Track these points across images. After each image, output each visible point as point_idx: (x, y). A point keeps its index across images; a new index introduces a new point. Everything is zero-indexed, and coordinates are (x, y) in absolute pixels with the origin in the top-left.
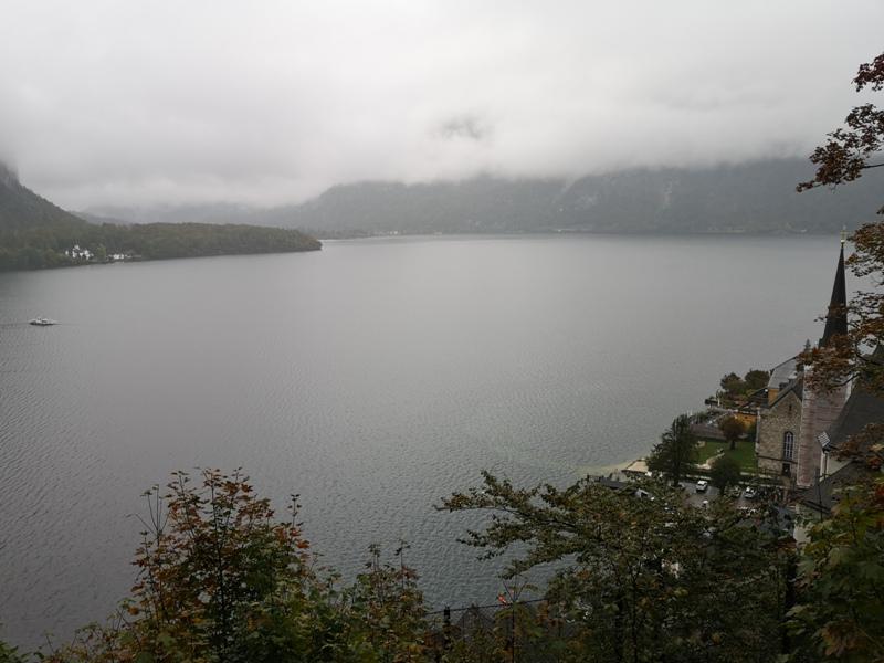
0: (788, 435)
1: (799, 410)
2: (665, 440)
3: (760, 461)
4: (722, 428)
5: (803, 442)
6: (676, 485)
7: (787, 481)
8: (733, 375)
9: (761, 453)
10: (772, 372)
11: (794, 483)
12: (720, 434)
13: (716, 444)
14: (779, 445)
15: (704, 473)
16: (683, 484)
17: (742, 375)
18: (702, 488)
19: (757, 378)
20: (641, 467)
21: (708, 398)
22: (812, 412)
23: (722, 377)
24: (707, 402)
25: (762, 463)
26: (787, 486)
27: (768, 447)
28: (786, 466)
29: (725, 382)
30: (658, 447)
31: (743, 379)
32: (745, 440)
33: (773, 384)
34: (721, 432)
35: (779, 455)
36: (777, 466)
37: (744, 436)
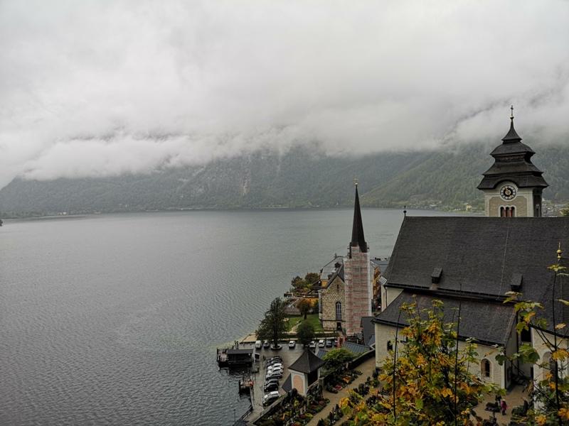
0: (338, 305)
1: (343, 287)
2: (266, 317)
3: (324, 322)
4: (298, 307)
5: (347, 306)
6: (276, 346)
7: (340, 334)
8: (298, 277)
9: (324, 318)
10: (321, 271)
11: (344, 334)
12: (298, 311)
13: (294, 318)
14: (334, 311)
15: (292, 336)
16: (280, 345)
17: (303, 277)
18: (293, 345)
19: (312, 278)
20: (253, 338)
21: (285, 293)
22: (350, 288)
23: (292, 280)
24: (285, 295)
25: (325, 325)
26: (342, 336)
27: (328, 313)
28: (339, 324)
29: (294, 282)
30: (263, 322)
31: (304, 279)
32: (313, 313)
33: (324, 277)
35: (334, 318)
36: (334, 325)
37: (311, 311)
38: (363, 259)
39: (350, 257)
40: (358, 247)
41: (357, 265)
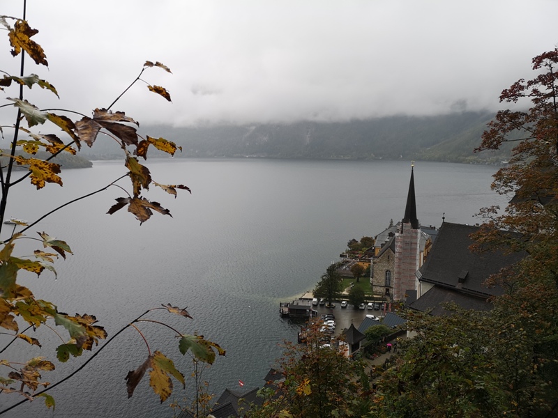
0: (388, 273)
1: (393, 258)
2: (323, 279)
3: (374, 287)
4: (352, 271)
5: (396, 276)
6: (330, 305)
7: (388, 298)
8: (354, 240)
9: (374, 284)
10: (376, 238)
11: (392, 299)
12: (351, 274)
13: (348, 280)
14: (384, 278)
15: (345, 297)
16: (333, 304)
17: (359, 240)
18: (345, 305)
19: (367, 242)
20: (310, 295)
21: (341, 253)
22: (400, 259)
23: (349, 241)
24: (341, 256)
25: (375, 289)
26: (389, 301)
27: (378, 279)
28: (387, 290)
29: (350, 244)
30: (320, 284)
31: (359, 242)
32: (365, 276)
33: (377, 244)
34: (352, 273)
35: (383, 284)
36: (382, 290)
37: (363, 274)
38: (414, 235)
39: (402, 233)
40: (410, 224)
41: (408, 240)
